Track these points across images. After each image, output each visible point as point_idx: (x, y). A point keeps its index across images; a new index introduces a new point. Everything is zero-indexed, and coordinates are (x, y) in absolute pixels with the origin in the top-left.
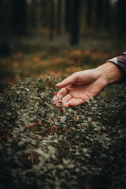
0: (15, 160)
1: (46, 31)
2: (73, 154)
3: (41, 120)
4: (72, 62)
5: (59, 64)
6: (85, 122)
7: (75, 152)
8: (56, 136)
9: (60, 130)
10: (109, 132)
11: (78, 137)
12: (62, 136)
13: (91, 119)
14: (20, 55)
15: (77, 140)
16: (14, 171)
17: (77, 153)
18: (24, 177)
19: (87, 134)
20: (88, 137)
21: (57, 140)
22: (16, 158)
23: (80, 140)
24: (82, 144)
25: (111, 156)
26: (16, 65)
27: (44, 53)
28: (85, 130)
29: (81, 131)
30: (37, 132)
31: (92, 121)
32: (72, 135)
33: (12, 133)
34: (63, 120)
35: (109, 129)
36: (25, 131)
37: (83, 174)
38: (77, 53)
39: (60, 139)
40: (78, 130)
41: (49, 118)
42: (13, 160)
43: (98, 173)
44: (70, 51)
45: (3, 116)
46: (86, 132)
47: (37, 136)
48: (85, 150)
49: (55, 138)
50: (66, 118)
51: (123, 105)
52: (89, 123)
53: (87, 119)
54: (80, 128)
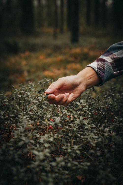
0: (15, 158)
1: (51, 30)
2: (66, 151)
3: (39, 121)
4: (72, 59)
5: (61, 61)
6: (77, 121)
7: (67, 149)
8: (52, 135)
9: (56, 129)
10: (98, 129)
11: (70, 135)
12: (57, 135)
13: (82, 118)
14: (27, 53)
15: (70, 137)
16: (14, 169)
17: (69, 150)
18: (23, 174)
19: (78, 132)
20: (79, 135)
21: (52, 138)
22: (16, 157)
23: (73, 137)
24: (74, 141)
25: (98, 152)
26: (24, 63)
27: (49, 51)
28: (77, 129)
29: (73, 129)
30: (36, 131)
31: (83, 120)
32: (66, 133)
33: (14, 134)
34: (58, 120)
35: (98, 126)
36: (25, 131)
37: (74, 168)
38: (77, 50)
39: (55, 137)
40: (70, 129)
41: (46, 119)
42: (14, 158)
43: (87, 168)
44: (71, 49)
45: (7, 117)
46: (77, 130)
47: (36, 134)
48: (76, 147)
49: (51, 136)
50: (60, 118)
51: (110, 104)
52: (80, 121)
53: (80, 118)
54: (73, 127)
